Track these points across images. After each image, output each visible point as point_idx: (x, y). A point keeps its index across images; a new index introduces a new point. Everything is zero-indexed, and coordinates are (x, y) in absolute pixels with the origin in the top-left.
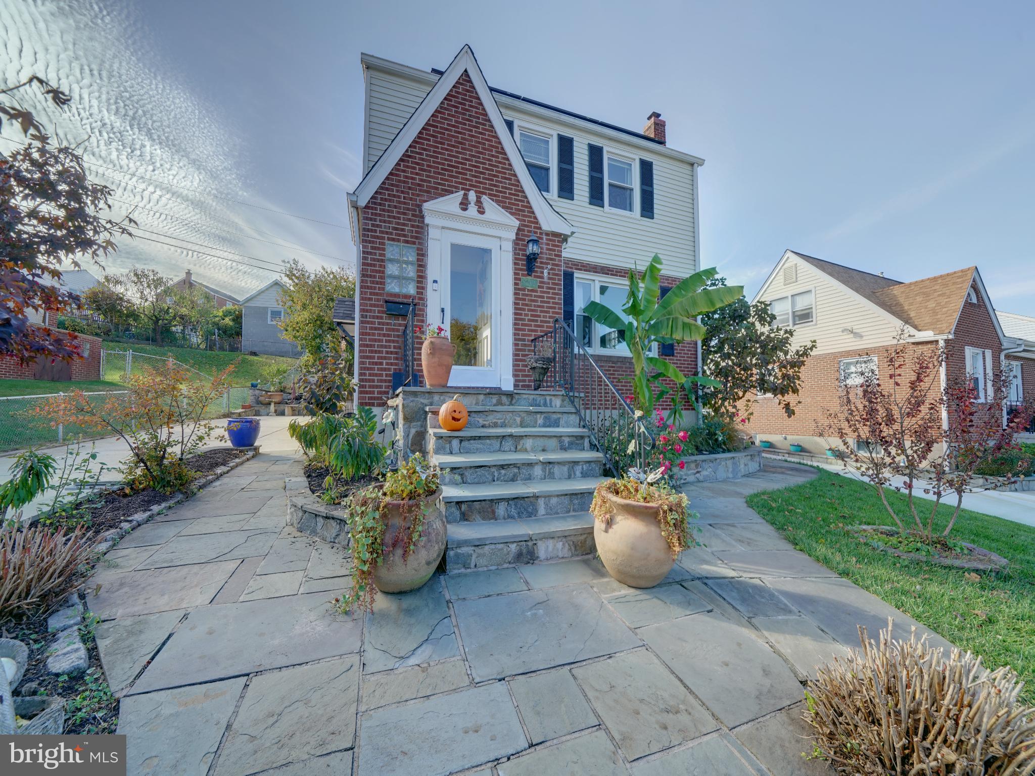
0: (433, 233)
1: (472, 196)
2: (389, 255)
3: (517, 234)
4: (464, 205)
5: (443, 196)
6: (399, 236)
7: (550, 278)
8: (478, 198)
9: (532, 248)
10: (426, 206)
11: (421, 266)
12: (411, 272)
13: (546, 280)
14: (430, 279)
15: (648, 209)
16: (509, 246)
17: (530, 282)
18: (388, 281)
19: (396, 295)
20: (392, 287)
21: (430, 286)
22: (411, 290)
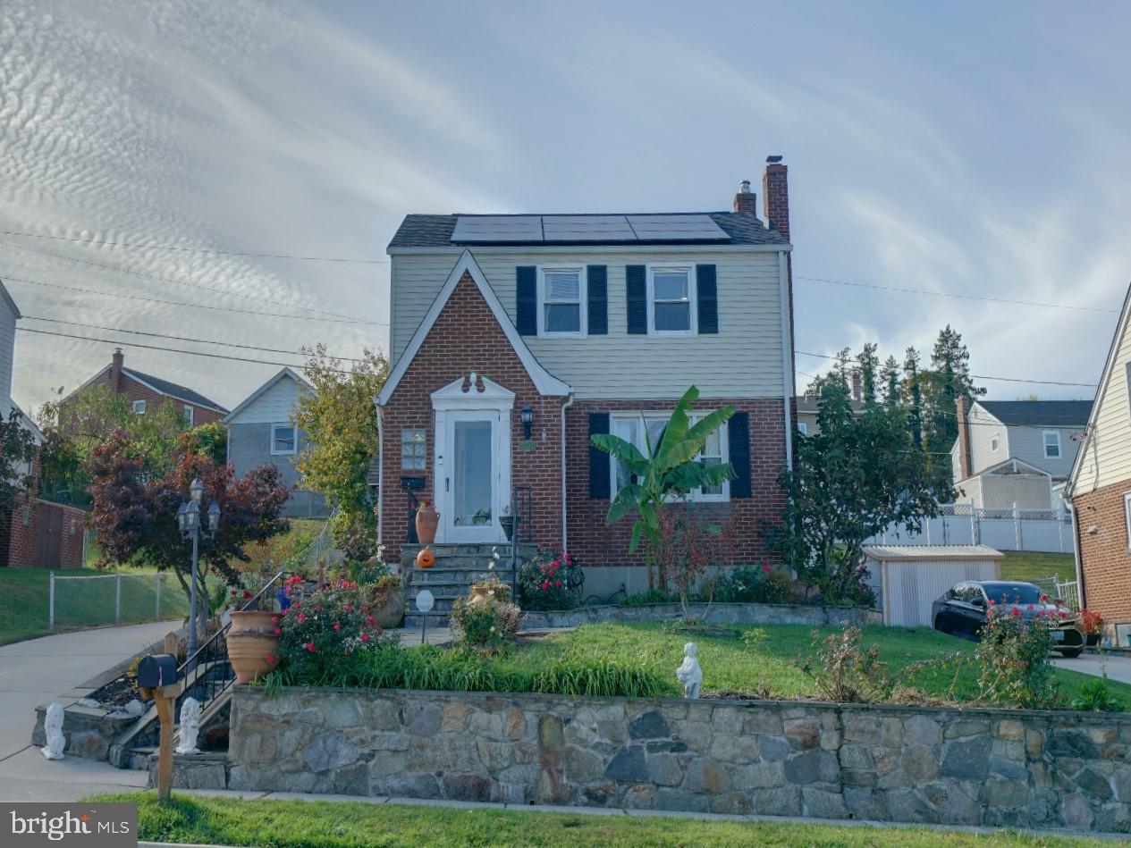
0: (439, 417)
1: (473, 377)
2: (403, 440)
3: (515, 403)
4: (466, 388)
5: (449, 382)
6: (413, 424)
7: (548, 439)
8: (478, 378)
9: (527, 417)
10: (433, 396)
11: (430, 443)
12: (422, 451)
13: (544, 441)
14: (437, 455)
15: (709, 322)
16: (506, 417)
17: (527, 446)
18: (403, 461)
19: (410, 472)
20: (407, 465)
21: (438, 461)
22: (423, 466)
